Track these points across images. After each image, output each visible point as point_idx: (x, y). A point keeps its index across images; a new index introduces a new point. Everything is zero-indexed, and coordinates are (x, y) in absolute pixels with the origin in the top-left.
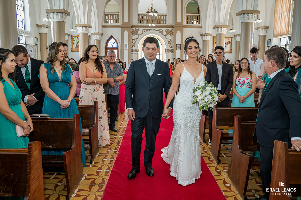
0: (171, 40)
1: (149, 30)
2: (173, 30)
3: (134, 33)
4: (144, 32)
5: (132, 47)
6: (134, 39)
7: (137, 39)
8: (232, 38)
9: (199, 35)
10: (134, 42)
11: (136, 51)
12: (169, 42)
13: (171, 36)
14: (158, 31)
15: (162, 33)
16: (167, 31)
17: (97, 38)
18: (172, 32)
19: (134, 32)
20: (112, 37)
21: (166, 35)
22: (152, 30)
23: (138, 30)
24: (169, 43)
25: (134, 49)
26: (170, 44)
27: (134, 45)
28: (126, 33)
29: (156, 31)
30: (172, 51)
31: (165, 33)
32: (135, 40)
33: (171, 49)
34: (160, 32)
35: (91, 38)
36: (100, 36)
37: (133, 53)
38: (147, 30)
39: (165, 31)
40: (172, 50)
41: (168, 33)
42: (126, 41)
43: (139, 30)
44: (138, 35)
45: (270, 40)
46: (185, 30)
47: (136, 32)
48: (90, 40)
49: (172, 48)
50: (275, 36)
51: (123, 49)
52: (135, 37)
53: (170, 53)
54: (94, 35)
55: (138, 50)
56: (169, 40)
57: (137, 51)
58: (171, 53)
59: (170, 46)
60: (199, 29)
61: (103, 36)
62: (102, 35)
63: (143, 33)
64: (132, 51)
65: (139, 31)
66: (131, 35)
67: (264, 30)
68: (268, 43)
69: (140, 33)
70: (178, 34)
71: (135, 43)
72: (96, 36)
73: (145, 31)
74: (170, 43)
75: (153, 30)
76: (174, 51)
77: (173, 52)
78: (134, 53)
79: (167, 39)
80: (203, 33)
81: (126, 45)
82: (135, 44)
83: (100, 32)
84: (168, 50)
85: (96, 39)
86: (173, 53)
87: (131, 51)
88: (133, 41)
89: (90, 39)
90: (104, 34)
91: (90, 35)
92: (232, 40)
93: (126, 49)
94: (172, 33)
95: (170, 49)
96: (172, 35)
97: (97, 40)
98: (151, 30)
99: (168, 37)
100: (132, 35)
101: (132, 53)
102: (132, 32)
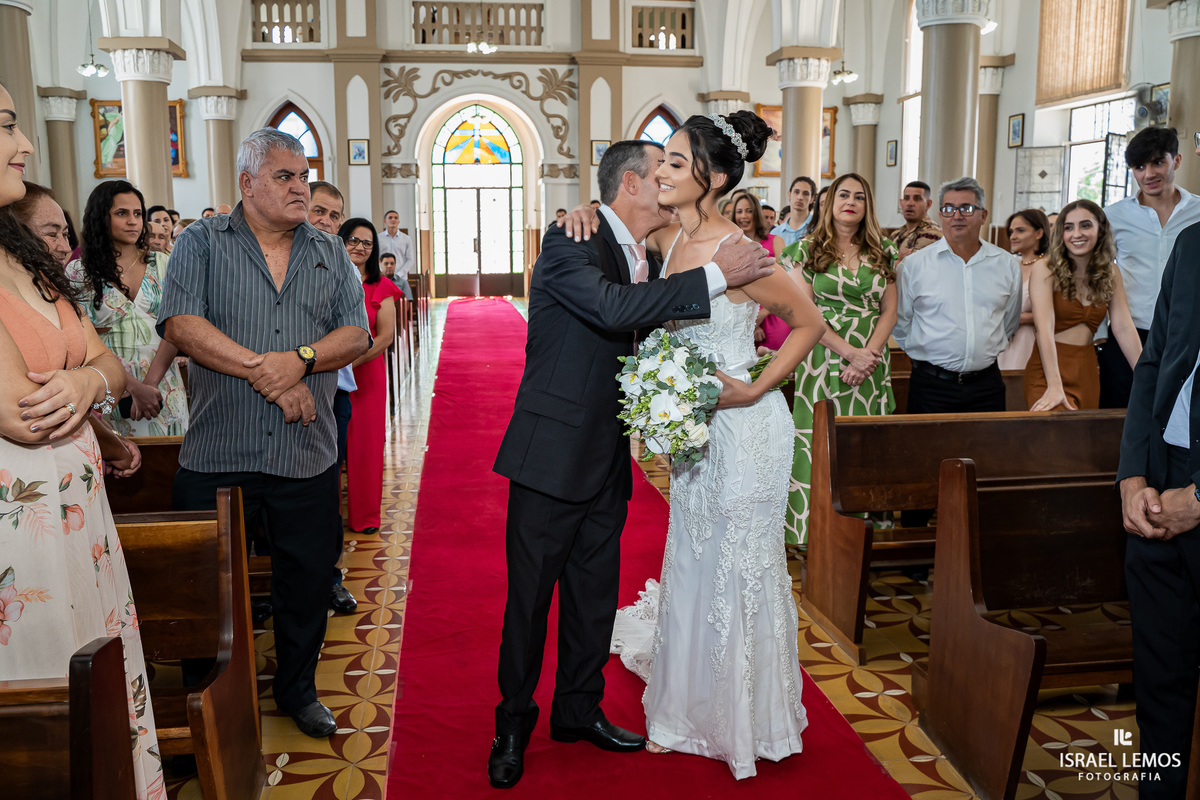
0: (565, 123)
1: (466, 74)
2: (575, 72)
3: (395, 87)
4: (439, 84)
5: (389, 153)
6: (396, 118)
7: (409, 116)
8: (835, 110)
9: (693, 98)
10: (395, 131)
11: (405, 173)
12: (556, 129)
13: (564, 101)
14: (505, 76)
15: (523, 88)
16: (548, 79)
17: (217, 111)
18: (572, 85)
19: (395, 81)
20: (289, 107)
21: (541, 99)
22: (480, 76)
23: (413, 75)
24: (557, 136)
25: (396, 161)
26: (563, 139)
27: (396, 146)
28: (358, 89)
29: (496, 77)
30: (572, 171)
31: (537, 89)
32: (402, 121)
33: (567, 161)
34: (517, 84)
35: (187, 110)
36: (235, 100)
37: (393, 180)
38: (455, 74)
39: (540, 79)
40: (572, 166)
41: (554, 87)
42: (359, 127)
43: (419, 73)
44: (415, 96)
45: (1023, 115)
46: (629, 73)
47: (405, 85)
48: (187, 121)
49: (571, 157)
50: (1045, 99)
51: (345, 161)
52: (402, 105)
53: (562, 180)
54: (203, 99)
55: (413, 169)
56: (557, 122)
57: (410, 171)
58: (568, 181)
59: (560, 148)
60: (693, 73)
61: (248, 104)
62: (242, 95)
63: (435, 90)
64: (389, 171)
65: (417, 77)
66: (382, 96)
67: (993, 74)
68: (1014, 132)
69: (421, 86)
70: (600, 91)
71: (402, 133)
72: (212, 100)
73: (448, 78)
74: (561, 133)
75: (485, 74)
76: (581, 171)
77: (575, 175)
78: (398, 180)
79: (549, 116)
80: (712, 90)
81: (358, 143)
82: (403, 142)
83: (234, 84)
84: (553, 166)
85: (212, 115)
86: (575, 180)
87: (383, 170)
88: (392, 125)
89: (183, 117)
90: (250, 94)
91: (185, 97)
92: (834, 121)
93: (359, 161)
94: (573, 91)
95: (564, 162)
96: (572, 95)
97: (219, 122)
98: (475, 73)
99: (554, 106)
100: (387, 95)
101: (386, 180)
102: (386, 84)
